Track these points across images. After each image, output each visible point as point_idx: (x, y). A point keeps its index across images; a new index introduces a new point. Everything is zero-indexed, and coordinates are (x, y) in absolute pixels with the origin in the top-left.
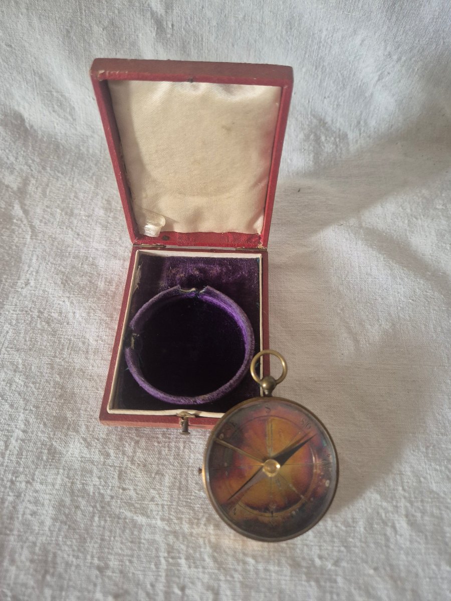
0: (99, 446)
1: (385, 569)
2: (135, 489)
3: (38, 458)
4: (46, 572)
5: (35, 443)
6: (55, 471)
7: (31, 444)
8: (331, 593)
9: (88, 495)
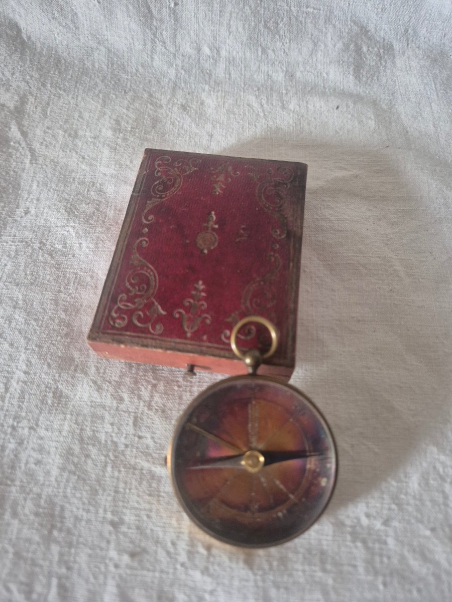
0: (111, 389)
1: (443, 530)
2: (152, 438)
3: (42, 403)
4: (53, 527)
5: (38, 386)
6: (62, 416)
7: (34, 387)
8: (381, 555)
9: (100, 443)
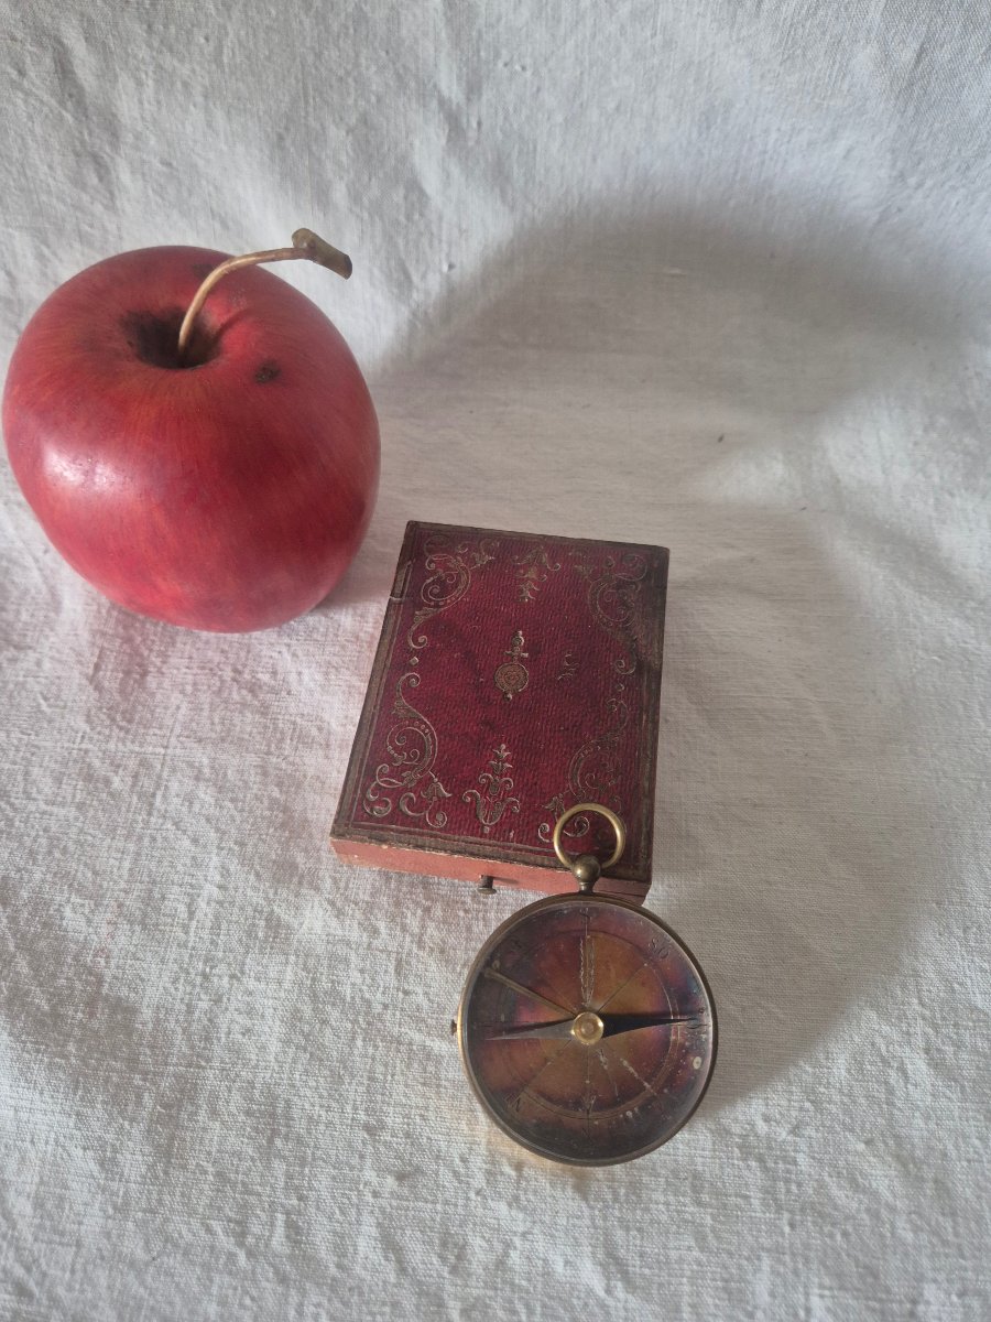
0: (358, 914)
1: (886, 1144)
2: (426, 993)
3: (249, 936)
4: (275, 1133)
5: (242, 909)
6: (283, 958)
7: (236, 910)
8: (787, 1181)
9: (343, 1000)
